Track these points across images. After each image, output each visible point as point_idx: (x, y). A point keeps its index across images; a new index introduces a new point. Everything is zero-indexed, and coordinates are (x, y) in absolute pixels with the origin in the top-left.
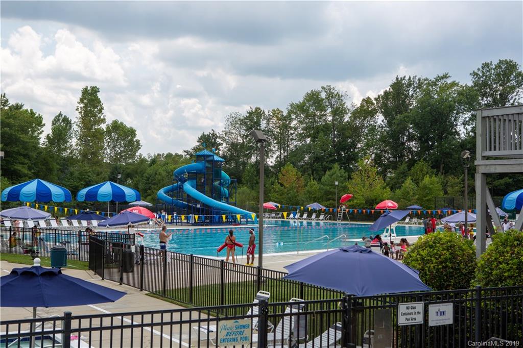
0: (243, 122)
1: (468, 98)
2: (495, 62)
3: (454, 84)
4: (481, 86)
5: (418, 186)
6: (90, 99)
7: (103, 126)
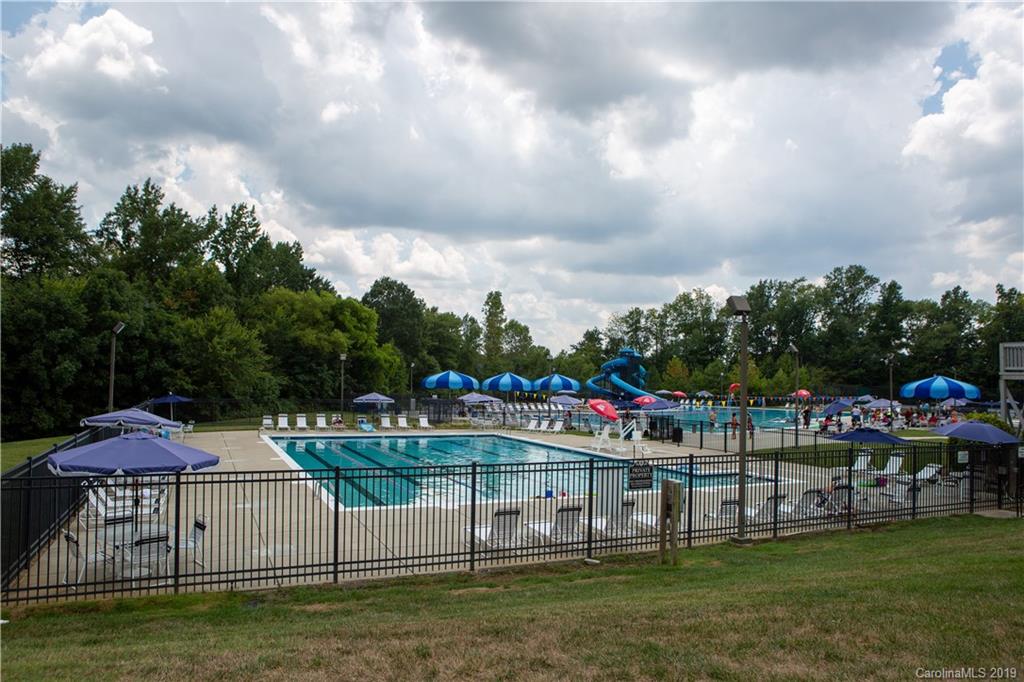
0: (624, 320)
1: (823, 298)
2: (846, 267)
3: (810, 286)
4: (834, 288)
5: (788, 376)
6: (494, 301)
7: (503, 326)
